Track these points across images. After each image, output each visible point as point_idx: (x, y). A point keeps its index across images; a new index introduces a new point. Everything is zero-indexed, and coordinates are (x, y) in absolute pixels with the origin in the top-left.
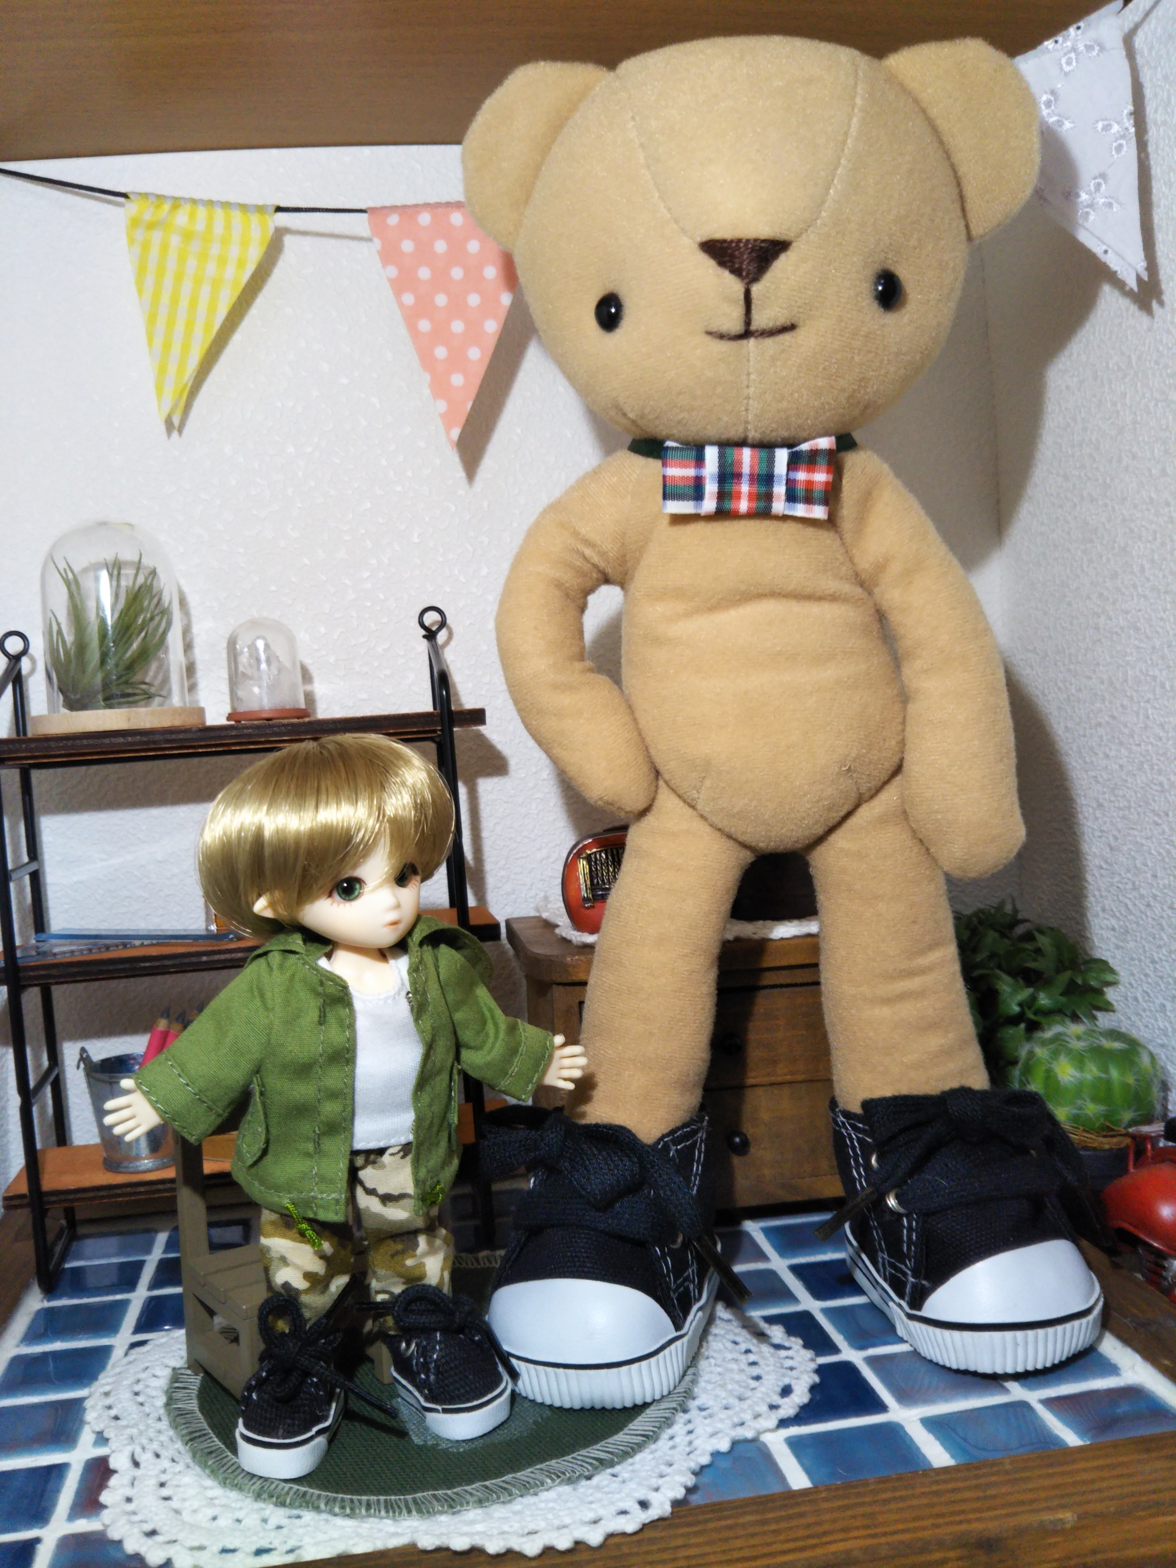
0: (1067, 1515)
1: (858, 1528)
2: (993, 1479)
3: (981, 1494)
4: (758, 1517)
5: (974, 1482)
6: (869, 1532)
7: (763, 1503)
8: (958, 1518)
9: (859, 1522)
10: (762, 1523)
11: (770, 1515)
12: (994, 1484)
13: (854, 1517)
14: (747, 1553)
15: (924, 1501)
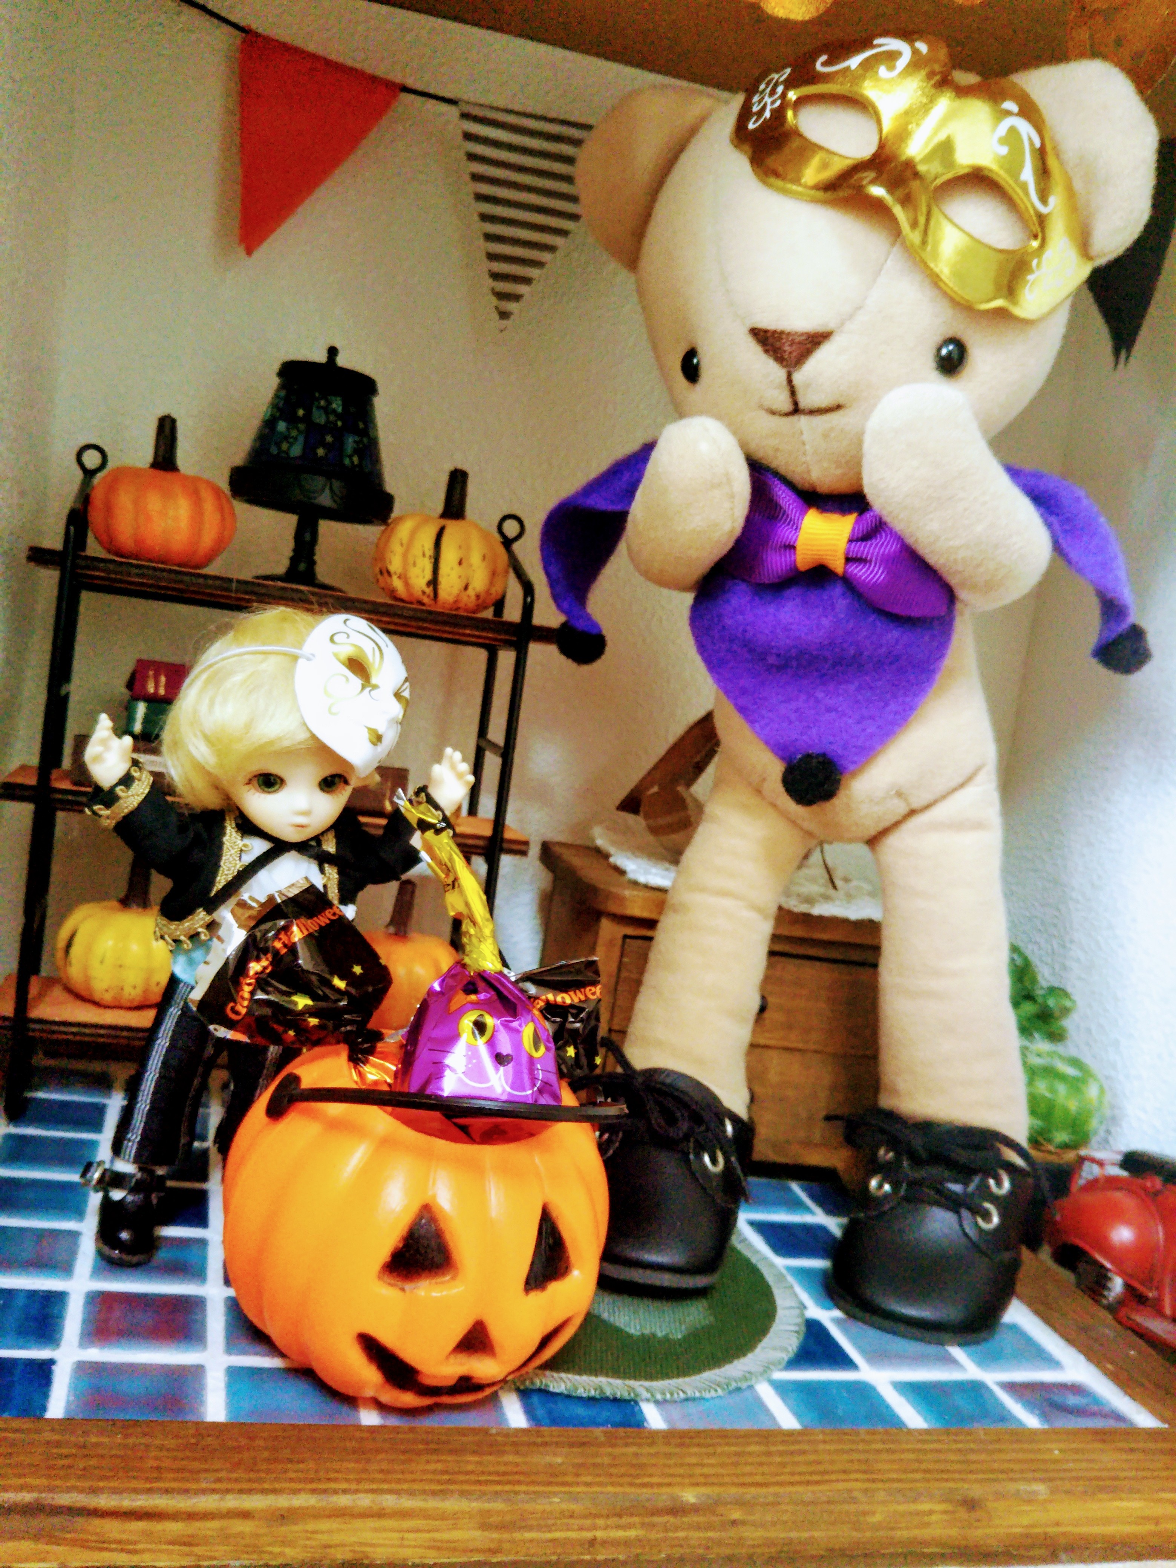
0: (1041, 1488)
1: (857, 1472)
6: (869, 1477)
7: (762, 1436)
8: (945, 1476)
9: (856, 1466)
10: (769, 1454)
11: (773, 1449)
12: (973, 1451)
13: (852, 1461)
14: (759, 1479)
15: (911, 1456)
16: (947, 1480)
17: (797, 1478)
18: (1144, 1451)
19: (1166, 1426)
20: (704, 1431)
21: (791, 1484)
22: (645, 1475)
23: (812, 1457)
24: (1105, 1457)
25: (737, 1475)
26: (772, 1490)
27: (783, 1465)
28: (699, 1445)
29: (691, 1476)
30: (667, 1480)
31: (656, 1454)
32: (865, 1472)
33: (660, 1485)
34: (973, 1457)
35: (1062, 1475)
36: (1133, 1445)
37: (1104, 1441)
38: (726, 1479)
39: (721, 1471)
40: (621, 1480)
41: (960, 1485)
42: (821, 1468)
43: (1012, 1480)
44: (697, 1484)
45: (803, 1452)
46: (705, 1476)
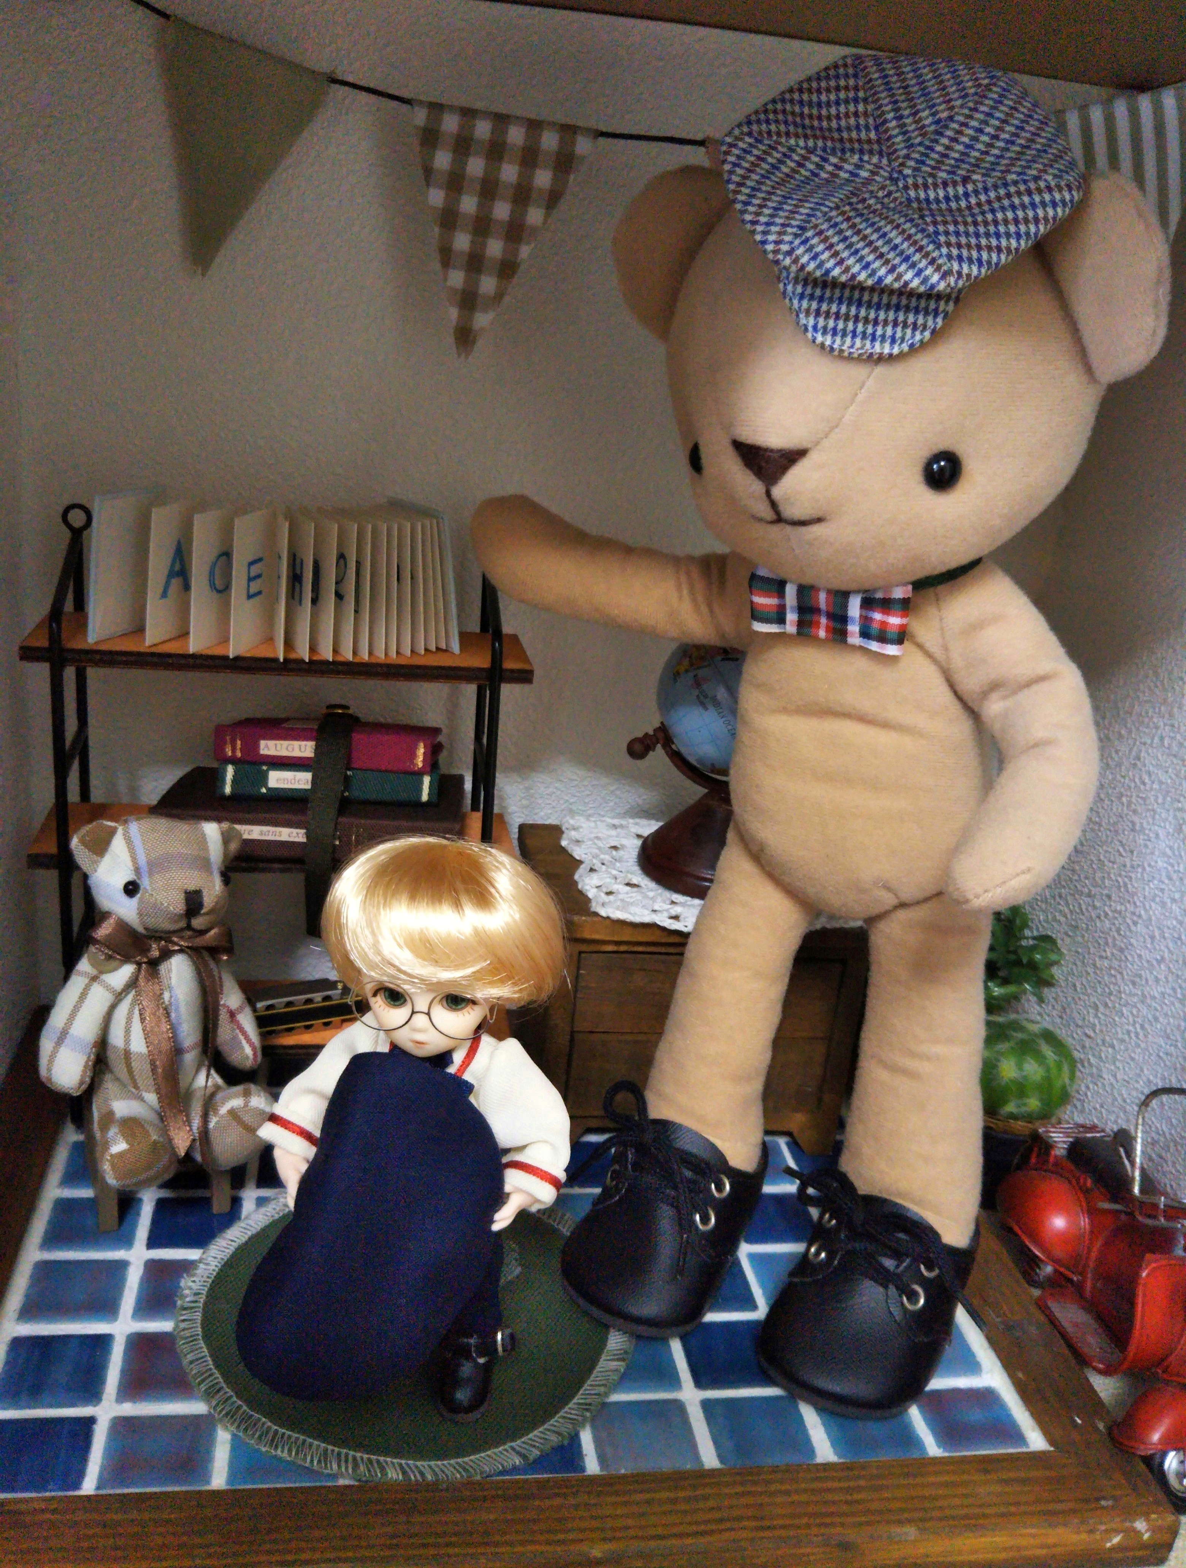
0: (911, 1532)
1: (748, 1518)
2: (862, 1483)
3: (849, 1498)
4: (672, 1495)
5: (845, 1484)
6: (758, 1524)
7: (677, 1479)
8: (828, 1520)
9: (750, 1512)
10: (675, 1501)
11: (681, 1494)
12: (859, 1489)
13: (747, 1506)
14: (660, 1531)
15: (803, 1498)
16: (826, 1525)
17: (694, 1528)
18: (1024, 1481)
19: (1052, 1449)
20: (624, 1476)
21: (688, 1535)
22: (563, 1531)
23: (711, 1503)
24: (982, 1490)
25: (642, 1527)
26: (668, 1543)
27: (685, 1512)
28: (617, 1493)
29: (603, 1530)
30: (580, 1536)
31: (576, 1507)
32: (756, 1518)
33: (574, 1541)
34: (857, 1496)
35: (935, 1514)
36: (1012, 1475)
37: (986, 1472)
38: (632, 1533)
39: (630, 1522)
40: (542, 1538)
41: (839, 1529)
42: (718, 1515)
43: (888, 1522)
44: (604, 1540)
45: (706, 1498)
46: (613, 1529)
